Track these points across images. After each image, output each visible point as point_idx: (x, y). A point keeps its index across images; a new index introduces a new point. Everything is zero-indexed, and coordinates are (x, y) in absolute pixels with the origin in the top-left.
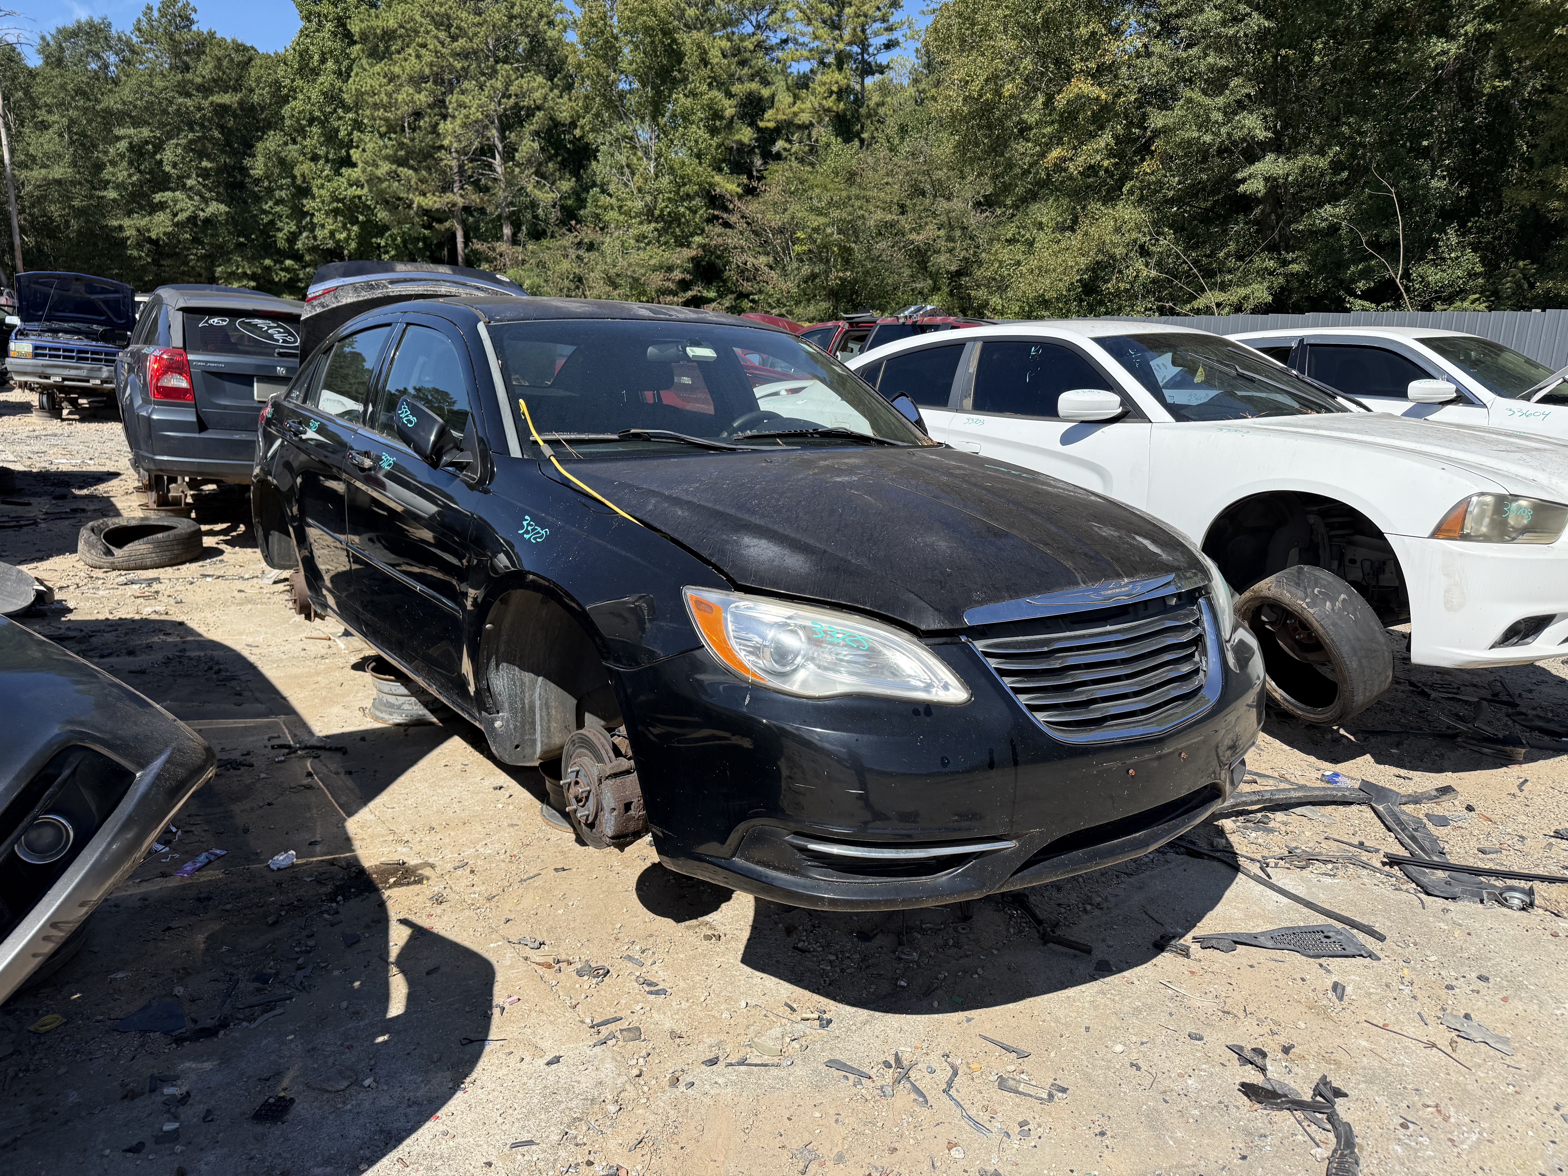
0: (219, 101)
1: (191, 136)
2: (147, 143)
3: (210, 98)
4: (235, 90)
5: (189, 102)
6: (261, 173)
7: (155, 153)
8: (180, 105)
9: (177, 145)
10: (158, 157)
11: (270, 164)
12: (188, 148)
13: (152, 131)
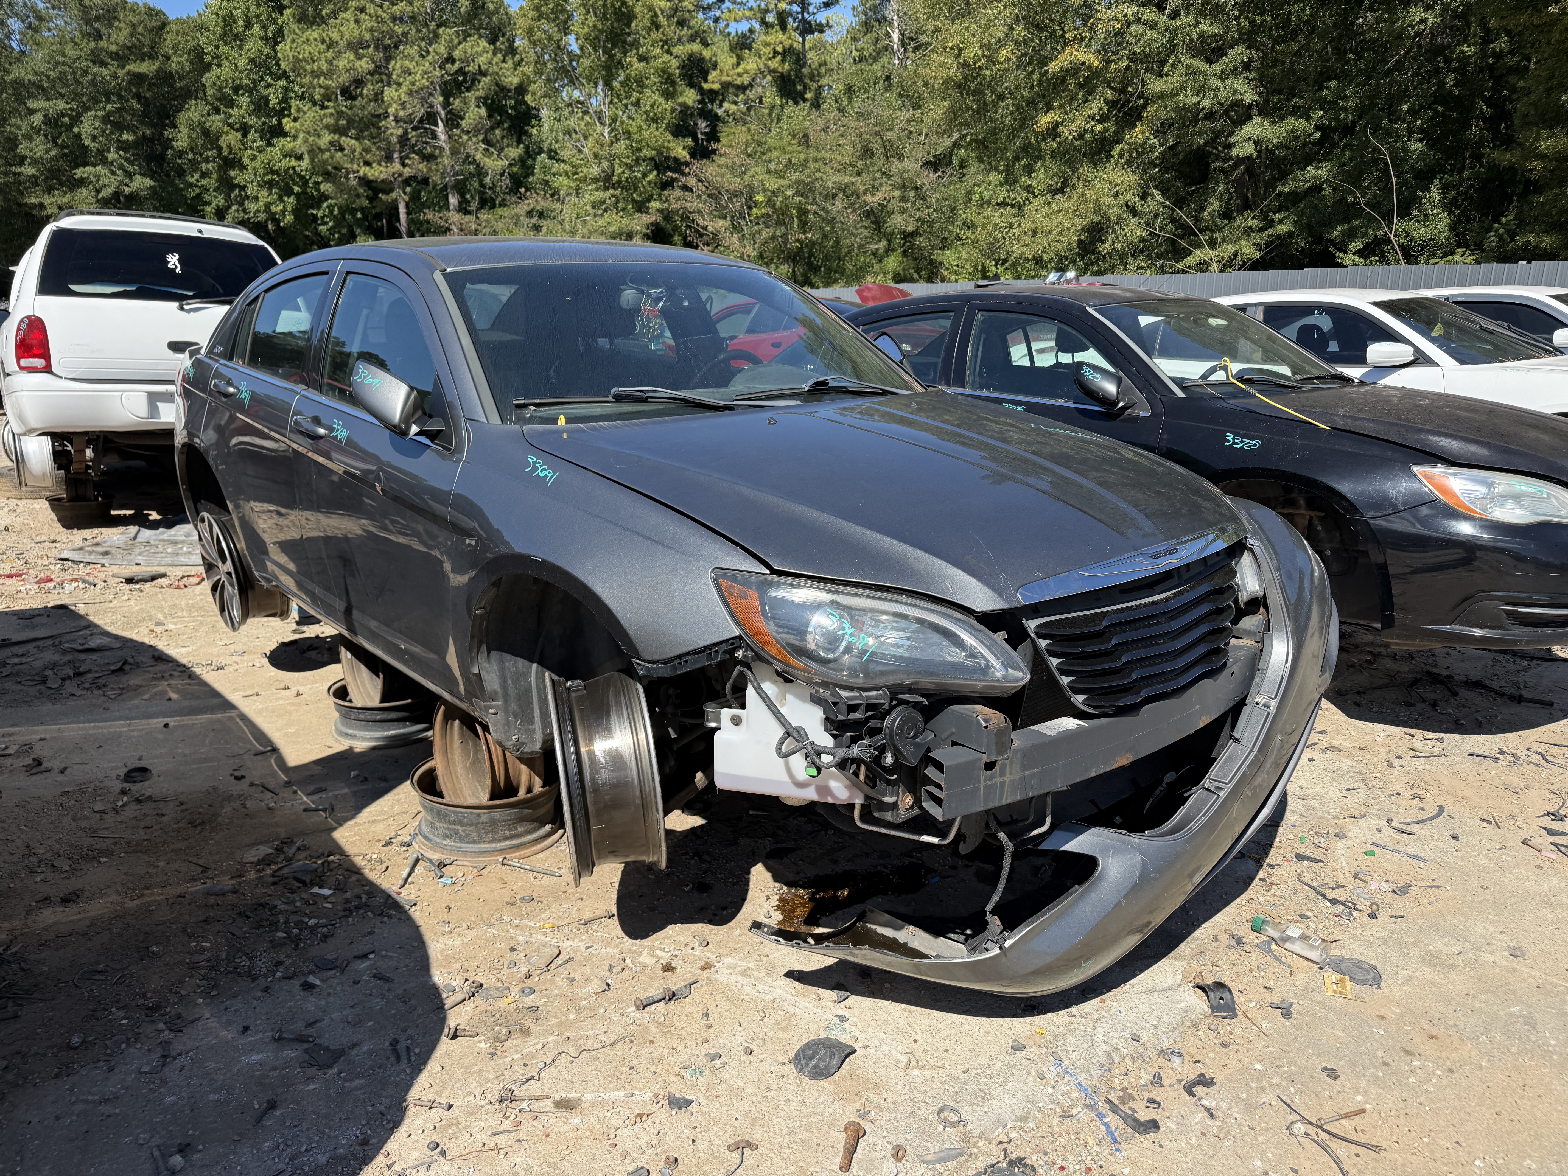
0: (136, 70)
1: (109, 107)
2: (63, 115)
3: (127, 67)
4: (152, 57)
5: (105, 72)
6: (185, 144)
7: (72, 126)
8: (95, 75)
9: (96, 117)
10: (76, 130)
11: (194, 136)
12: (105, 120)
13: (67, 103)
